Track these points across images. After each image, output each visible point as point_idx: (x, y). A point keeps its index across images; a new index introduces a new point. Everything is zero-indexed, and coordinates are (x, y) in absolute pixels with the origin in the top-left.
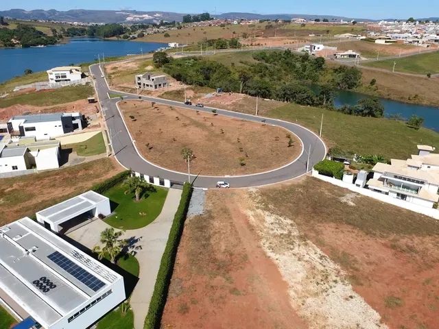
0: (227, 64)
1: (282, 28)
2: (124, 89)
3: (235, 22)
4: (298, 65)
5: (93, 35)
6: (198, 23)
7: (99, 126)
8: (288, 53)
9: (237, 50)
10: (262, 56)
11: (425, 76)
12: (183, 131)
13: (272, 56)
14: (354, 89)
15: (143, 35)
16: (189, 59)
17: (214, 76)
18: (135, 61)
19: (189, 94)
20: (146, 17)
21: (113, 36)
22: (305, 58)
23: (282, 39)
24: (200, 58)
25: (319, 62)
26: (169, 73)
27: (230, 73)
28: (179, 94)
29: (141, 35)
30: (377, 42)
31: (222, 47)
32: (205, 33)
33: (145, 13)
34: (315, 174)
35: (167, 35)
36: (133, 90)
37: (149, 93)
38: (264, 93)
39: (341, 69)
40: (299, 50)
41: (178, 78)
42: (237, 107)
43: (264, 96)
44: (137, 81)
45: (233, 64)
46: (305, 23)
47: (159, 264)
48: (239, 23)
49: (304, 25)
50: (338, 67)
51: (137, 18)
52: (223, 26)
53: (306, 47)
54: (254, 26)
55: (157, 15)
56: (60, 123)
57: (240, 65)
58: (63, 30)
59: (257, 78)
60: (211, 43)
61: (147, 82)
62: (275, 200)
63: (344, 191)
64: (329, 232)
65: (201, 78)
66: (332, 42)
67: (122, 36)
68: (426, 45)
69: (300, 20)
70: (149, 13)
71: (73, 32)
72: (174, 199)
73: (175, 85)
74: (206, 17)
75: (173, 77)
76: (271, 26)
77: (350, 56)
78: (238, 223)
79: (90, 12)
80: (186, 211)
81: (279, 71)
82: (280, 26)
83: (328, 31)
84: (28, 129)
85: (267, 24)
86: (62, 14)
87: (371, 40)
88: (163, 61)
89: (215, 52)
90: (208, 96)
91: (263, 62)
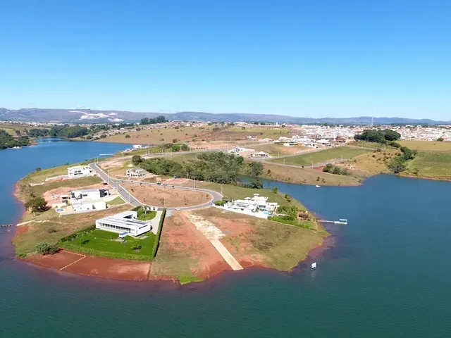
0: (180, 162)
1: (226, 130)
2: (119, 178)
3: (188, 125)
4: (227, 162)
5: (55, 135)
6: (155, 125)
7: (116, 194)
8: (221, 154)
9: (186, 152)
10: (204, 156)
11: (301, 167)
12: (159, 195)
13: (210, 156)
14: (259, 176)
15: (105, 136)
16: (155, 159)
17: (172, 170)
18: (119, 161)
19: (159, 179)
20: (102, 115)
21: (76, 137)
22: (232, 157)
23: (220, 143)
24: (162, 159)
25: (240, 160)
26: (144, 168)
27: (182, 168)
28: (153, 179)
29: (104, 136)
30: (285, 144)
31: (176, 151)
32: (161, 134)
33: (99, 112)
34: (214, 205)
35: (128, 136)
36: (125, 178)
37: (136, 179)
38: (201, 178)
39: (252, 164)
40: (229, 152)
41: (150, 171)
42: (184, 185)
43: (200, 180)
44: (127, 173)
45: (184, 162)
46: (245, 126)
47: (158, 223)
48: (191, 125)
49: (244, 128)
50: (251, 163)
51: (92, 116)
52: (177, 128)
53: (234, 150)
54: (203, 128)
55: (112, 114)
56: (99, 192)
57: (188, 162)
58: (26, 131)
59: (199, 170)
60: (168, 146)
61: (133, 174)
62: (197, 213)
63: (223, 210)
64: (214, 219)
65: (164, 171)
66: (254, 145)
67: (85, 136)
68: (315, 147)
69: (242, 124)
70: (104, 112)
71: (36, 133)
72: (159, 214)
73: (150, 175)
74: (161, 119)
75: (147, 170)
76: (218, 129)
77: (262, 155)
78: (183, 218)
79: (43, 111)
80: (164, 216)
81: (213, 165)
82: (224, 128)
83: (262, 134)
84: (84, 195)
85: (214, 127)
86: (12, 112)
87: (281, 144)
88: (138, 161)
89: (171, 154)
90: (169, 180)
91: (204, 161)
